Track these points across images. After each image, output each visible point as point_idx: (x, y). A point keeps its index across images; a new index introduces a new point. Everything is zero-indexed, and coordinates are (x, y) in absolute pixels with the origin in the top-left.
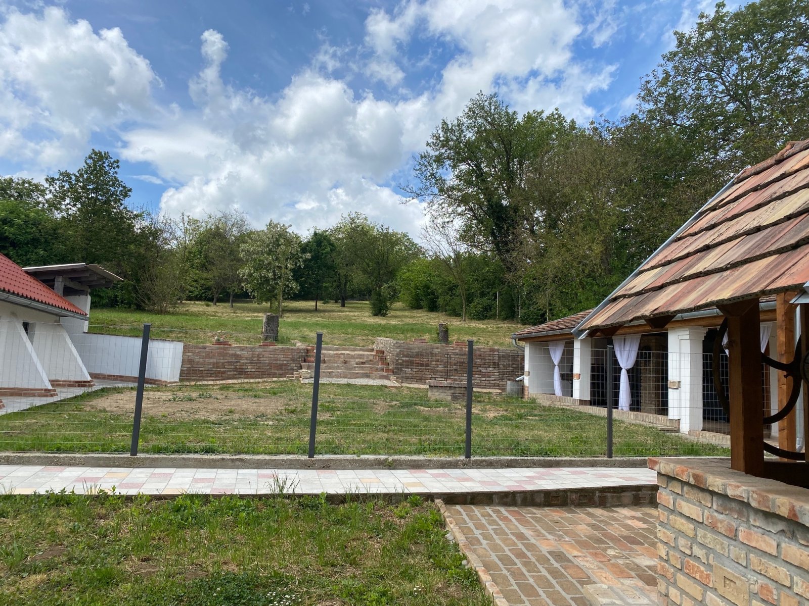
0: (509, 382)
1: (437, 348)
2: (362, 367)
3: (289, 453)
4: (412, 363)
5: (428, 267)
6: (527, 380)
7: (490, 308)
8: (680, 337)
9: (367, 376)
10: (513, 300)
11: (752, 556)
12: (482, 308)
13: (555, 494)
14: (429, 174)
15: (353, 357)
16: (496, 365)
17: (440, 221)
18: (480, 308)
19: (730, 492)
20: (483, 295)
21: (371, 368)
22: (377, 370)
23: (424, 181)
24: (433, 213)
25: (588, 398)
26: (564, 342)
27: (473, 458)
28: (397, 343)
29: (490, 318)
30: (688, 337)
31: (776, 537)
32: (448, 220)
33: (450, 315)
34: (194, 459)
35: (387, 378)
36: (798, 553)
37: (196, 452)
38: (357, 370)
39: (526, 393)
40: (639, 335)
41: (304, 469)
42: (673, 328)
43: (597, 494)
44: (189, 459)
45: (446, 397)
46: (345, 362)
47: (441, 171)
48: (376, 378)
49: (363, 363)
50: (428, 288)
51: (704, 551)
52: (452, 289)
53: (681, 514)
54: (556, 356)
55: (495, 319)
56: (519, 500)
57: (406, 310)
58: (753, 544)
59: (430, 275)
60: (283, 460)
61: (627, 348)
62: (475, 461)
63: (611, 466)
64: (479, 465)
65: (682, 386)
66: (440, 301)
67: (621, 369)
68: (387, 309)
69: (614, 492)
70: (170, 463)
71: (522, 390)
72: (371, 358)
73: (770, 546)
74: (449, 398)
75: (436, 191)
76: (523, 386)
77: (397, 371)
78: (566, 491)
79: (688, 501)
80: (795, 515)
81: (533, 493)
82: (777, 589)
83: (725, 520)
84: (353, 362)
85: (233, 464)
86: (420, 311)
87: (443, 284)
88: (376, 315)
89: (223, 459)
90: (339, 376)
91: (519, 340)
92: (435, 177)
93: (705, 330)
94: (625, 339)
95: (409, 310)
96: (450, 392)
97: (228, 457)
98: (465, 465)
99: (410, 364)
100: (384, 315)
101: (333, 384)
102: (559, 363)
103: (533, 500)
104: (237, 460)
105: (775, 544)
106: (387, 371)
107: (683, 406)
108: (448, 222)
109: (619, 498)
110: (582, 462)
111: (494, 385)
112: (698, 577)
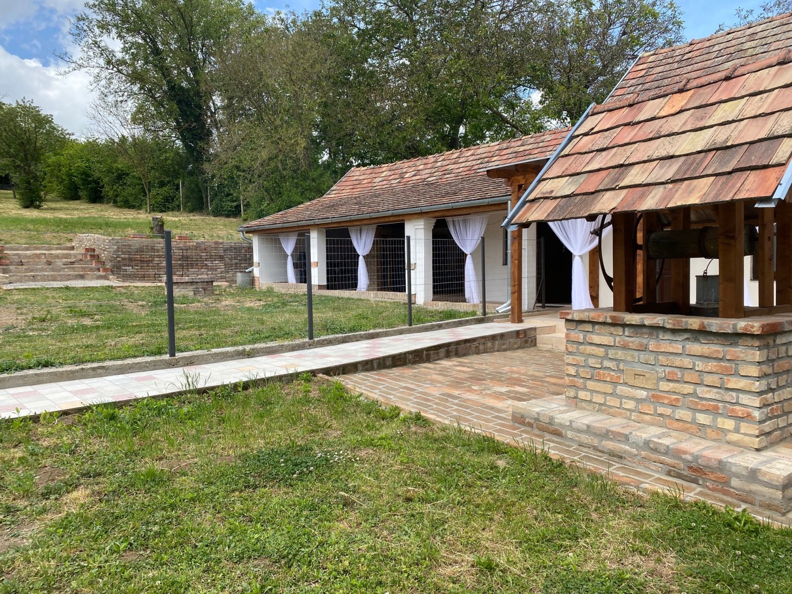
0: (239, 274)
1: (159, 243)
2: (73, 268)
3: (135, 357)
4: (131, 260)
5: (82, 150)
6: (256, 272)
7: (173, 199)
8: (416, 227)
9: (82, 277)
10: (200, 191)
11: (660, 357)
12: (162, 199)
13: (398, 357)
14: (90, 41)
15: (57, 256)
16: (221, 258)
17: (111, 99)
18: (160, 199)
19: (647, 323)
20: (162, 184)
21: (83, 268)
22: (91, 270)
23: (85, 49)
24: (102, 89)
25: (325, 283)
26: (297, 233)
27: (316, 339)
28: (113, 239)
29: (173, 210)
30: (423, 227)
31: (681, 343)
32: (121, 99)
33: (120, 207)
34: (48, 373)
35: (105, 278)
36: (700, 348)
37: (30, 368)
38: (67, 272)
39: (257, 284)
40: (375, 226)
41: (169, 368)
42: (409, 220)
43: (425, 353)
44: (42, 374)
45: (188, 293)
46: (49, 263)
47: (105, 37)
48: (92, 279)
49: (72, 263)
50: (88, 176)
51: (615, 363)
52: (121, 176)
53: (591, 344)
54: (289, 247)
55: (179, 210)
56: (375, 365)
57: (57, 201)
58: (663, 350)
59: (88, 160)
60: (147, 362)
61: (364, 237)
62: (318, 341)
63: (413, 333)
64: (322, 344)
65: (417, 267)
66: (107, 190)
67: (358, 256)
68: (41, 200)
69: (435, 350)
70: (21, 382)
71: (252, 281)
72: (80, 257)
73: (677, 348)
74: (192, 293)
75: (102, 62)
76: (253, 277)
77: (117, 269)
78: (405, 354)
79: (598, 334)
80: (704, 327)
81: (384, 359)
82: (681, 371)
83: (635, 341)
84: (59, 263)
85: (94, 373)
86: (78, 202)
87: (109, 171)
88: (26, 207)
89: (83, 369)
90: (45, 279)
91: (246, 233)
92: (99, 47)
93: (434, 221)
94: (361, 230)
95: (61, 201)
96: (191, 288)
97: (88, 367)
98: (311, 346)
99: (130, 261)
100: (38, 207)
101: (47, 289)
102: (293, 252)
103: (384, 364)
104: (98, 368)
105: (681, 347)
106: (105, 270)
107: (418, 283)
108: (121, 102)
109: (438, 353)
110: (394, 331)
111: (221, 278)
112: (608, 379)
